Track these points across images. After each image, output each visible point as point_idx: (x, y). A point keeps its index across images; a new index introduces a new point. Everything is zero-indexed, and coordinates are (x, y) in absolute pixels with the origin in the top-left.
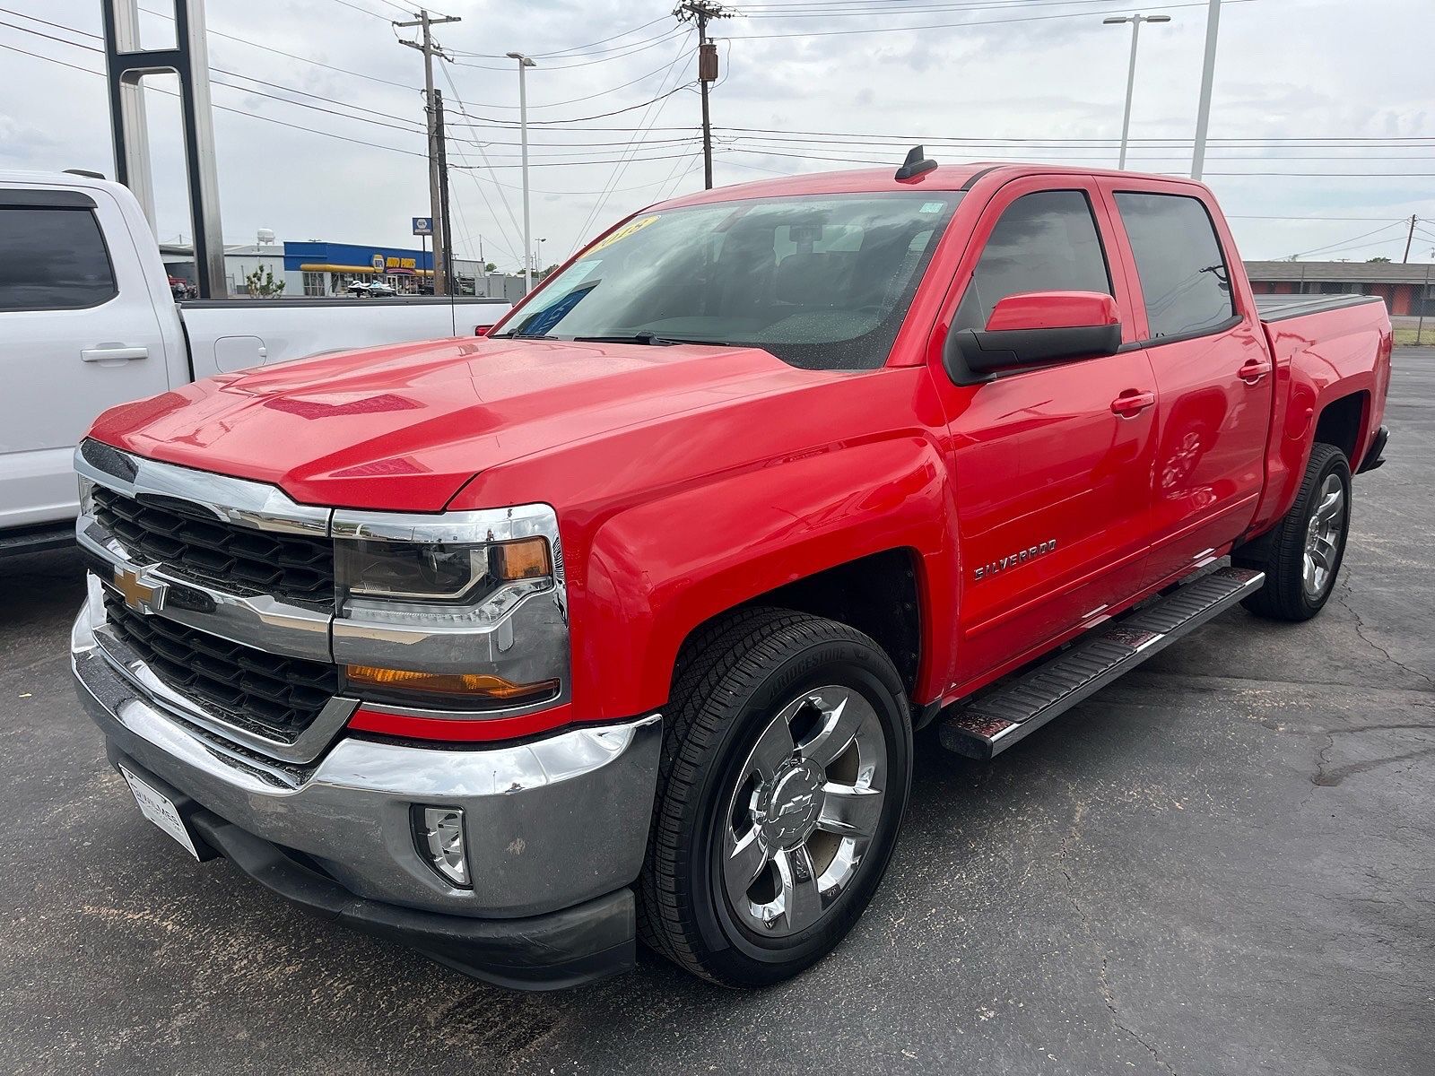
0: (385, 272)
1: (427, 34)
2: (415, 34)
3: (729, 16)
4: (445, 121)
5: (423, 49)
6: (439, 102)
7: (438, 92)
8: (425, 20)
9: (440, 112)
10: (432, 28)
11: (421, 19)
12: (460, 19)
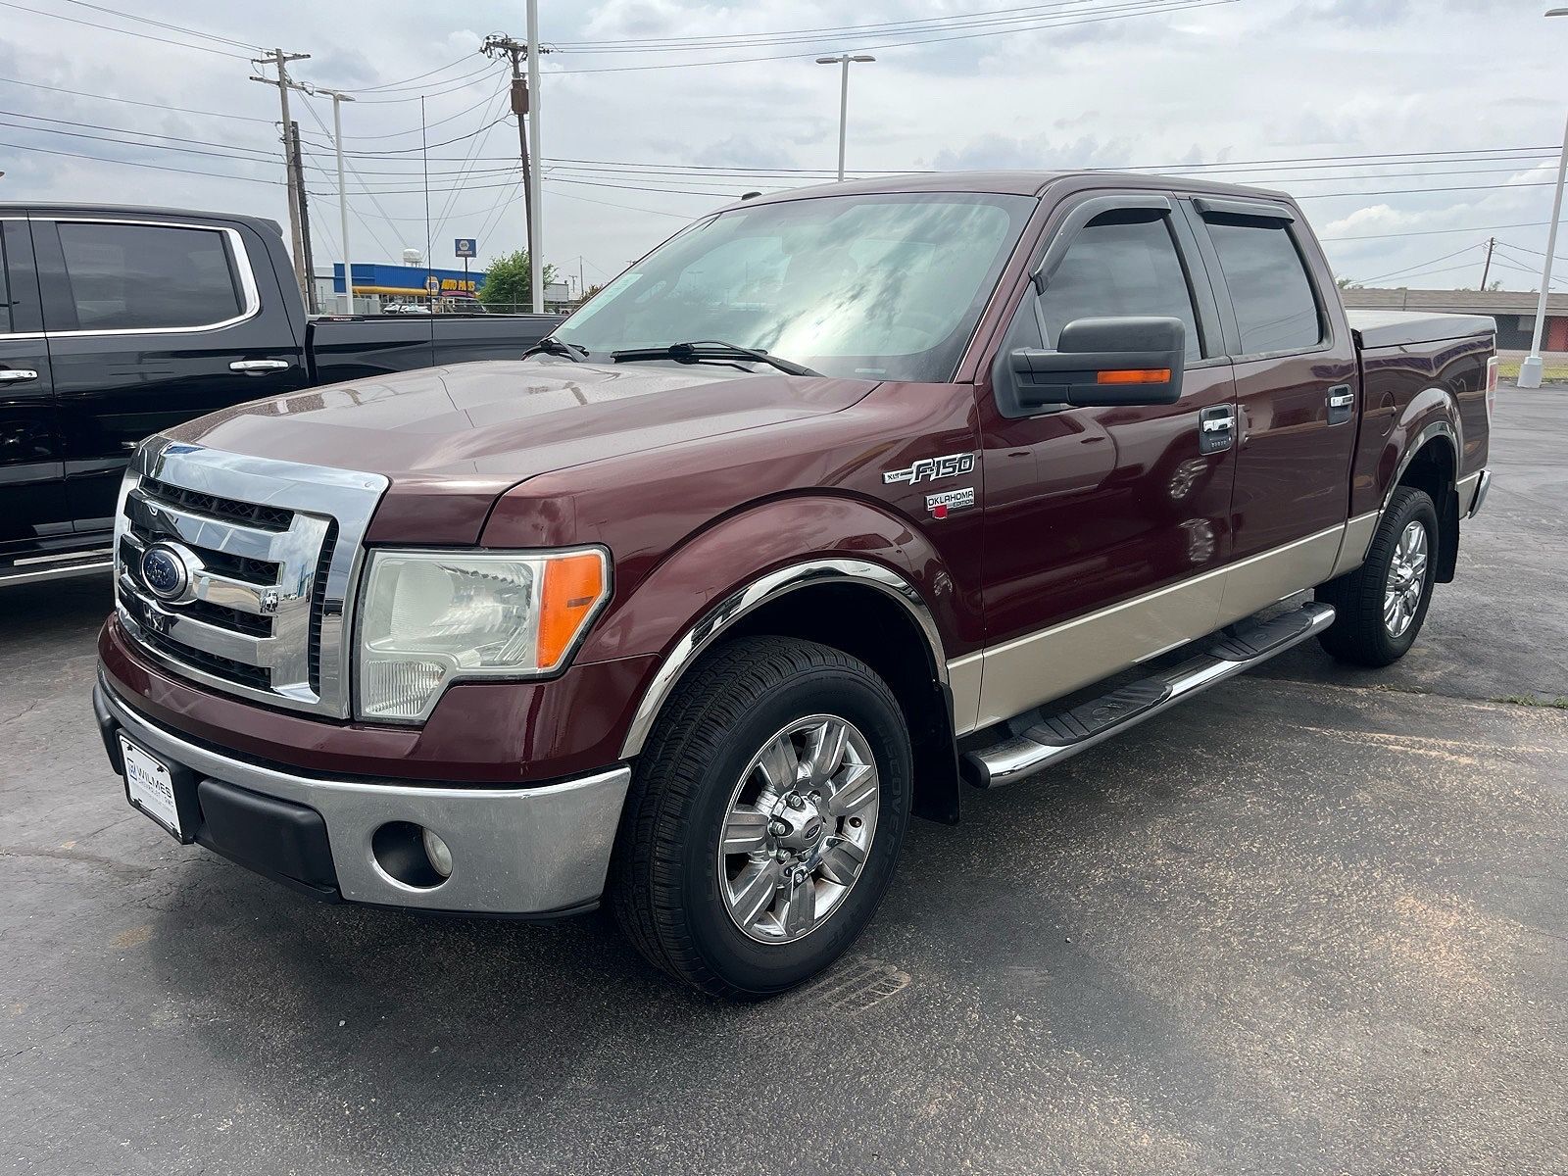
0: (440, 294)
1: (282, 71)
2: (272, 71)
3: (548, 52)
4: (302, 151)
5: (278, 83)
6: (296, 134)
7: (295, 124)
8: (281, 60)
9: (297, 143)
10: (287, 65)
11: (275, 57)
12: (309, 56)
